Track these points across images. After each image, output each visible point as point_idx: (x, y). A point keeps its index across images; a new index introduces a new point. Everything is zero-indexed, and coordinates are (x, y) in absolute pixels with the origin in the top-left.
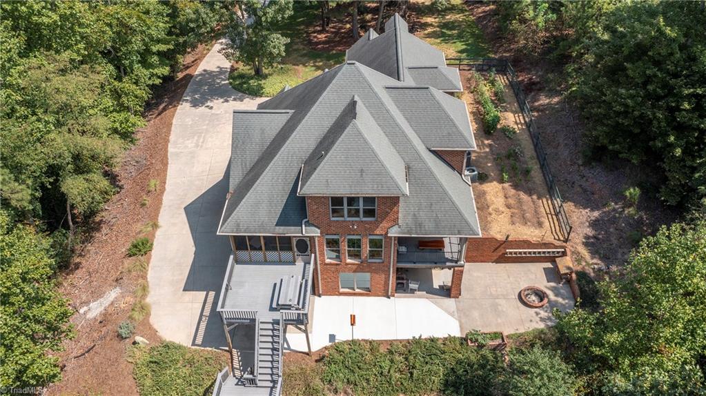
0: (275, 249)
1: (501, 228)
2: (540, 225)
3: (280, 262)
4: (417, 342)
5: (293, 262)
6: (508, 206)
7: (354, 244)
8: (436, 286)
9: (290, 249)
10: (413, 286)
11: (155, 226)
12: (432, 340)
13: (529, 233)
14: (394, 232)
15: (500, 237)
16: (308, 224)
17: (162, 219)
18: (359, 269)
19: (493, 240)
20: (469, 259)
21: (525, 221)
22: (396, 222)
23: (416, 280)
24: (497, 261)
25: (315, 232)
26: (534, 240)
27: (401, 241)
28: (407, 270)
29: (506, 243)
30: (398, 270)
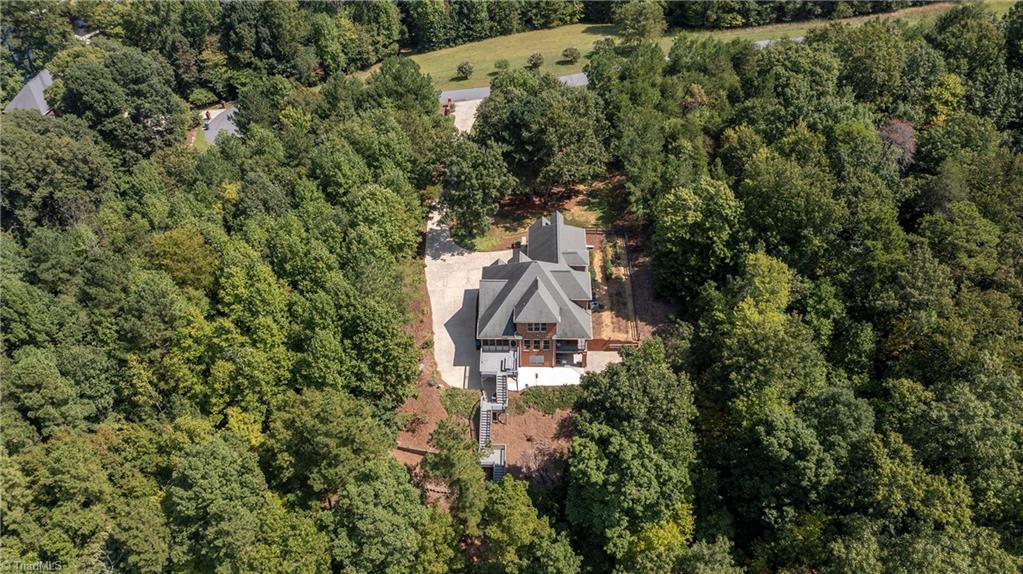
0: (501, 345)
1: (607, 334)
2: (627, 332)
3: (503, 351)
4: (565, 386)
5: (508, 351)
6: (613, 323)
7: (537, 342)
8: (575, 362)
9: (508, 345)
10: (564, 362)
11: (433, 333)
12: (572, 385)
13: (622, 337)
14: (554, 338)
15: (606, 339)
16: (517, 334)
17: (435, 329)
18: (538, 354)
19: (603, 340)
20: (589, 349)
21: (620, 330)
22: (555, 333)
23: (565, 359)
24: (605, 350)
25: (520, 338)
26: (622, 340)
27: (558, 341)
28: (561, 354)
29: (609, 342)
30: (557, 354)
